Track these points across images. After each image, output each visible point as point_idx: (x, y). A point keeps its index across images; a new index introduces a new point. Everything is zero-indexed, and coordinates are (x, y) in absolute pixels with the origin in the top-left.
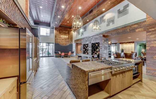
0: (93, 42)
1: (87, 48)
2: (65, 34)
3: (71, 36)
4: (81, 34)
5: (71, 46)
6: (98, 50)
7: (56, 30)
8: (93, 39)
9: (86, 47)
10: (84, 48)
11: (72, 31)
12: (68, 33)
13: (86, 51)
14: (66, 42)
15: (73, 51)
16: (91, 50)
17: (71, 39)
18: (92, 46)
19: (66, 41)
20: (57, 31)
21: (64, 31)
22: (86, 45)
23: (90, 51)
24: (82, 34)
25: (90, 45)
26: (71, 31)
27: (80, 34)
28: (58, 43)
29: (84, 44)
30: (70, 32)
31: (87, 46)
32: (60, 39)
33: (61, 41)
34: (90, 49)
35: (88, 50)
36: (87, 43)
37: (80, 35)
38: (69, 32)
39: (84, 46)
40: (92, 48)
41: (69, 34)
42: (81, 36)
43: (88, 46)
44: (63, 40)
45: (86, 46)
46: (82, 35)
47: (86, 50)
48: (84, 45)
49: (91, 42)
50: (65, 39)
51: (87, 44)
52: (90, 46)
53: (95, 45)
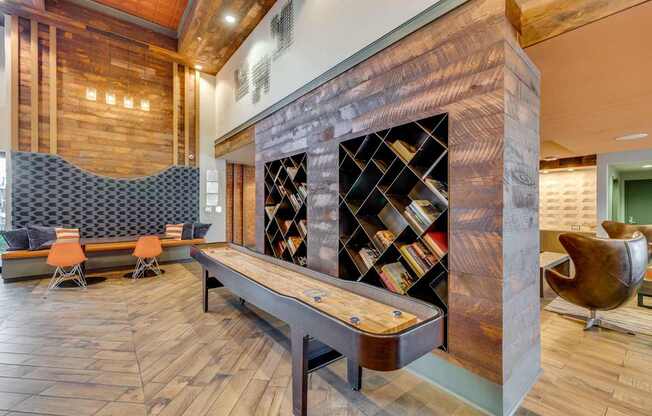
0: (359, 128)
1: (293, 198)
2: (130, 84)
3: (182, 108)
4: (252, 88)
5: (186, 181)
6: (418, 213)
7: (25, 32)
8: (354, 93)
9: (291, 188)
10: (272, 197)
11: (192, 70)
12: (161, 80)
13: (288, 224)
14: (140, 152)
15: (203, 220)
16: (335, 215)
17: (182, 128)
18: (347, 172)
19: (142, 139)
20: (43, 48)
21: (118, 58)
22: (289, 163)
23: (323, 226)
24: (263, 80)
25: (325, 163)
26: (182, 68)
27: (246, 91)
28: (53, 152)
29: (271, 156)
30: (176, 80)
31: (292, 172)
32: (80, 123)
33: (91, 140)
34: (322, 200)
35: (303, 214)
36: (298, 144)
37: (248, 98)
38: (171, 77)
39: (268, 180)
40: (343, 189)
41: (169, 88)
42: (256, 98)
43: (302, 177)
44: (108, 128)
45: (284, 174)
46: (263, 90)
47: (286, 212)
48: (273, 166)
49: (329, 134)
50: (131, 126)
51: (300, 159)
52: (325, 175)
53: (387, 156)
